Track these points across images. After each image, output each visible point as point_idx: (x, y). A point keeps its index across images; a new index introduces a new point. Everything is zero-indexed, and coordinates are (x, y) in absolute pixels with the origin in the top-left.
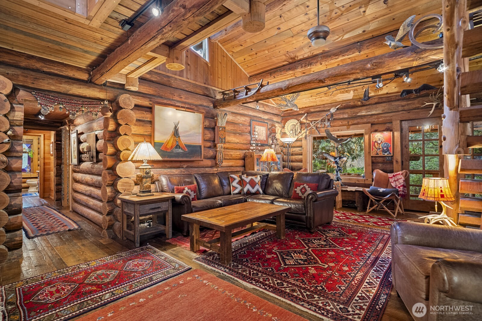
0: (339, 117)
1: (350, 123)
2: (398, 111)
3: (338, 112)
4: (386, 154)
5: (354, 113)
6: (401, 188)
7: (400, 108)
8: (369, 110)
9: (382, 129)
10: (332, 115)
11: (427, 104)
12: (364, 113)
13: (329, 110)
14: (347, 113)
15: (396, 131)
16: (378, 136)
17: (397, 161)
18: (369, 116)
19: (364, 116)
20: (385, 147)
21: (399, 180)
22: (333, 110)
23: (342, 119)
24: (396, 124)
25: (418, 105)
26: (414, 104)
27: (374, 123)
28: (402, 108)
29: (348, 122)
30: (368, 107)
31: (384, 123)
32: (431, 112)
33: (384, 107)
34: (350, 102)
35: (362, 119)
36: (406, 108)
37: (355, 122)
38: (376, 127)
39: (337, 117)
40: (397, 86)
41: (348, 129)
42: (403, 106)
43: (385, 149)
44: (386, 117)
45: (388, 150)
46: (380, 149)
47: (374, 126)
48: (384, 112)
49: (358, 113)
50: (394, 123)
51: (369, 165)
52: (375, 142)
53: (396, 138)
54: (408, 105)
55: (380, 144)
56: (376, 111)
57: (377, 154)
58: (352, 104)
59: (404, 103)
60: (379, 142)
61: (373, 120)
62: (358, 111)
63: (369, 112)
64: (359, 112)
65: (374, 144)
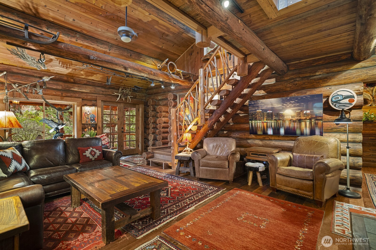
0: (52, 87)
1: (64, 95)
2: (99, 94)
3: (51, 82)
4: (93, 122)
5: (67, 87)
6: (108, 144)
7: (101, 92)
8: (80, 88)
9: (90, 104)
10: (44, 83)
11: (116, 94)
12: (76, 89)
13: (41, 78)
14: (61, 85)
15: (99, 107)
16: (87, 109)
17: (99, 127)
18: (80, 93)
19: (76, 91)
20: (92, 117)
21: (105, 140)
22: (46, 79)
23: (55, 89)
24: (99, 102)
25: (110, 93)
26: (109, 92)
27: (83, 99)
28: (102, 93)
29: (62, 94)
30: (79, 85)
31: (90, 100)
32: (118, 99)
33: (92, 89)
34: (64, 77)
35: (74, 93)
36: (104, 93)
37: (69, 95)
38: (85, 102)
39: (50, 86)
40: (102, 78)
41: (62, 99)
42: (103, 91)
43: (92, 118)
44: (92, 96)
45: (94, 120)
46: (88, 118)
47: (83, 101)
48: (91, 92)
49: (71, 88)
50: (98, 101)
51: (80, 130)
52: (86, 113)
53: (99, 112)
54: (106, 91)
55: (89, 115)
56: (86, 90)
57: (87, 122)
58: (65, 78)
59: (103, 90)
60: (88, 113)
61: (84, 96)
62: (71, 86)
63: (81, 89)
64: (73, 87)
65: (85, 115)
